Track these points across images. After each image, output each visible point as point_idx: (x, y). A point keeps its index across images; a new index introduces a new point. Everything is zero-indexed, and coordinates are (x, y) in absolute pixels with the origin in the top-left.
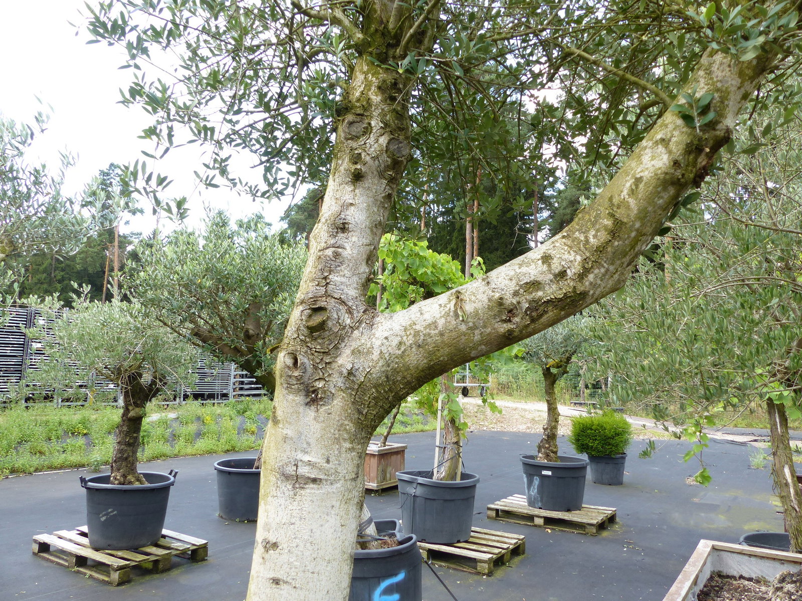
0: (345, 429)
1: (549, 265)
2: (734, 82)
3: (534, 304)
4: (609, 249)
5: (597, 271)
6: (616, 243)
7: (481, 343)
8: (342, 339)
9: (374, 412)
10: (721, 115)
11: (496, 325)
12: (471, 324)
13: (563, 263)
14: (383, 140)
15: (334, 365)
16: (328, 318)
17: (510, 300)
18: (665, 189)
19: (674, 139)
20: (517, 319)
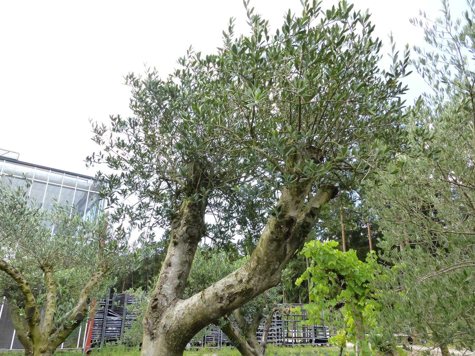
0: (163, 351)
1: (237, 278)
2: (289, 198)
3: (230, 295)
4: (257, 269)
5: (254, 279)
6: (260, 267)
7: (213, 312)
8: (163, 312)
9: (175, 344)
10: (286, 211)
11: (217, 304)
12: (207, 304)
13: (241, 276)
14: (185, 229)
15: (160, 323)
16: (158, 303)
17: (220, 293)
18: (272, 243)
19: (271, 223)
20: (224, 302)
